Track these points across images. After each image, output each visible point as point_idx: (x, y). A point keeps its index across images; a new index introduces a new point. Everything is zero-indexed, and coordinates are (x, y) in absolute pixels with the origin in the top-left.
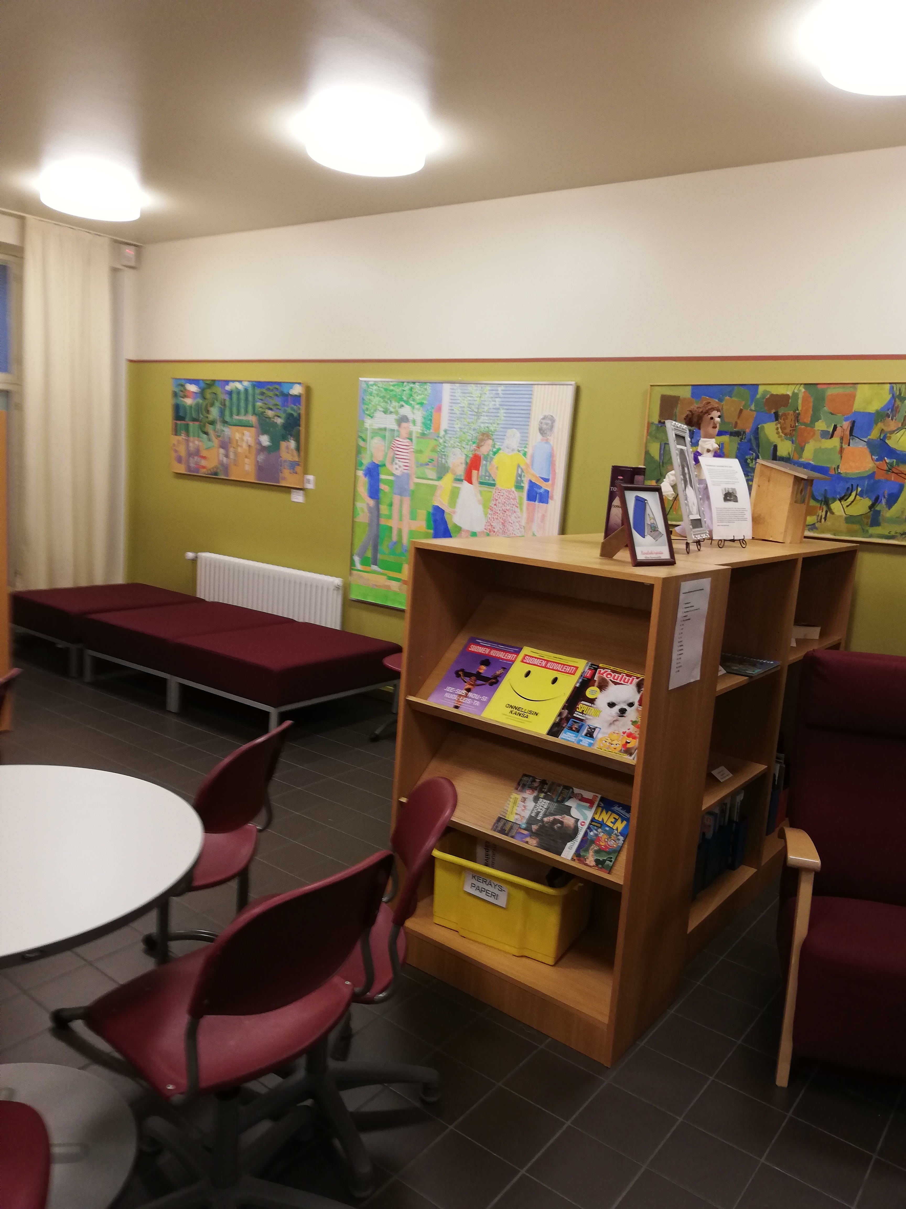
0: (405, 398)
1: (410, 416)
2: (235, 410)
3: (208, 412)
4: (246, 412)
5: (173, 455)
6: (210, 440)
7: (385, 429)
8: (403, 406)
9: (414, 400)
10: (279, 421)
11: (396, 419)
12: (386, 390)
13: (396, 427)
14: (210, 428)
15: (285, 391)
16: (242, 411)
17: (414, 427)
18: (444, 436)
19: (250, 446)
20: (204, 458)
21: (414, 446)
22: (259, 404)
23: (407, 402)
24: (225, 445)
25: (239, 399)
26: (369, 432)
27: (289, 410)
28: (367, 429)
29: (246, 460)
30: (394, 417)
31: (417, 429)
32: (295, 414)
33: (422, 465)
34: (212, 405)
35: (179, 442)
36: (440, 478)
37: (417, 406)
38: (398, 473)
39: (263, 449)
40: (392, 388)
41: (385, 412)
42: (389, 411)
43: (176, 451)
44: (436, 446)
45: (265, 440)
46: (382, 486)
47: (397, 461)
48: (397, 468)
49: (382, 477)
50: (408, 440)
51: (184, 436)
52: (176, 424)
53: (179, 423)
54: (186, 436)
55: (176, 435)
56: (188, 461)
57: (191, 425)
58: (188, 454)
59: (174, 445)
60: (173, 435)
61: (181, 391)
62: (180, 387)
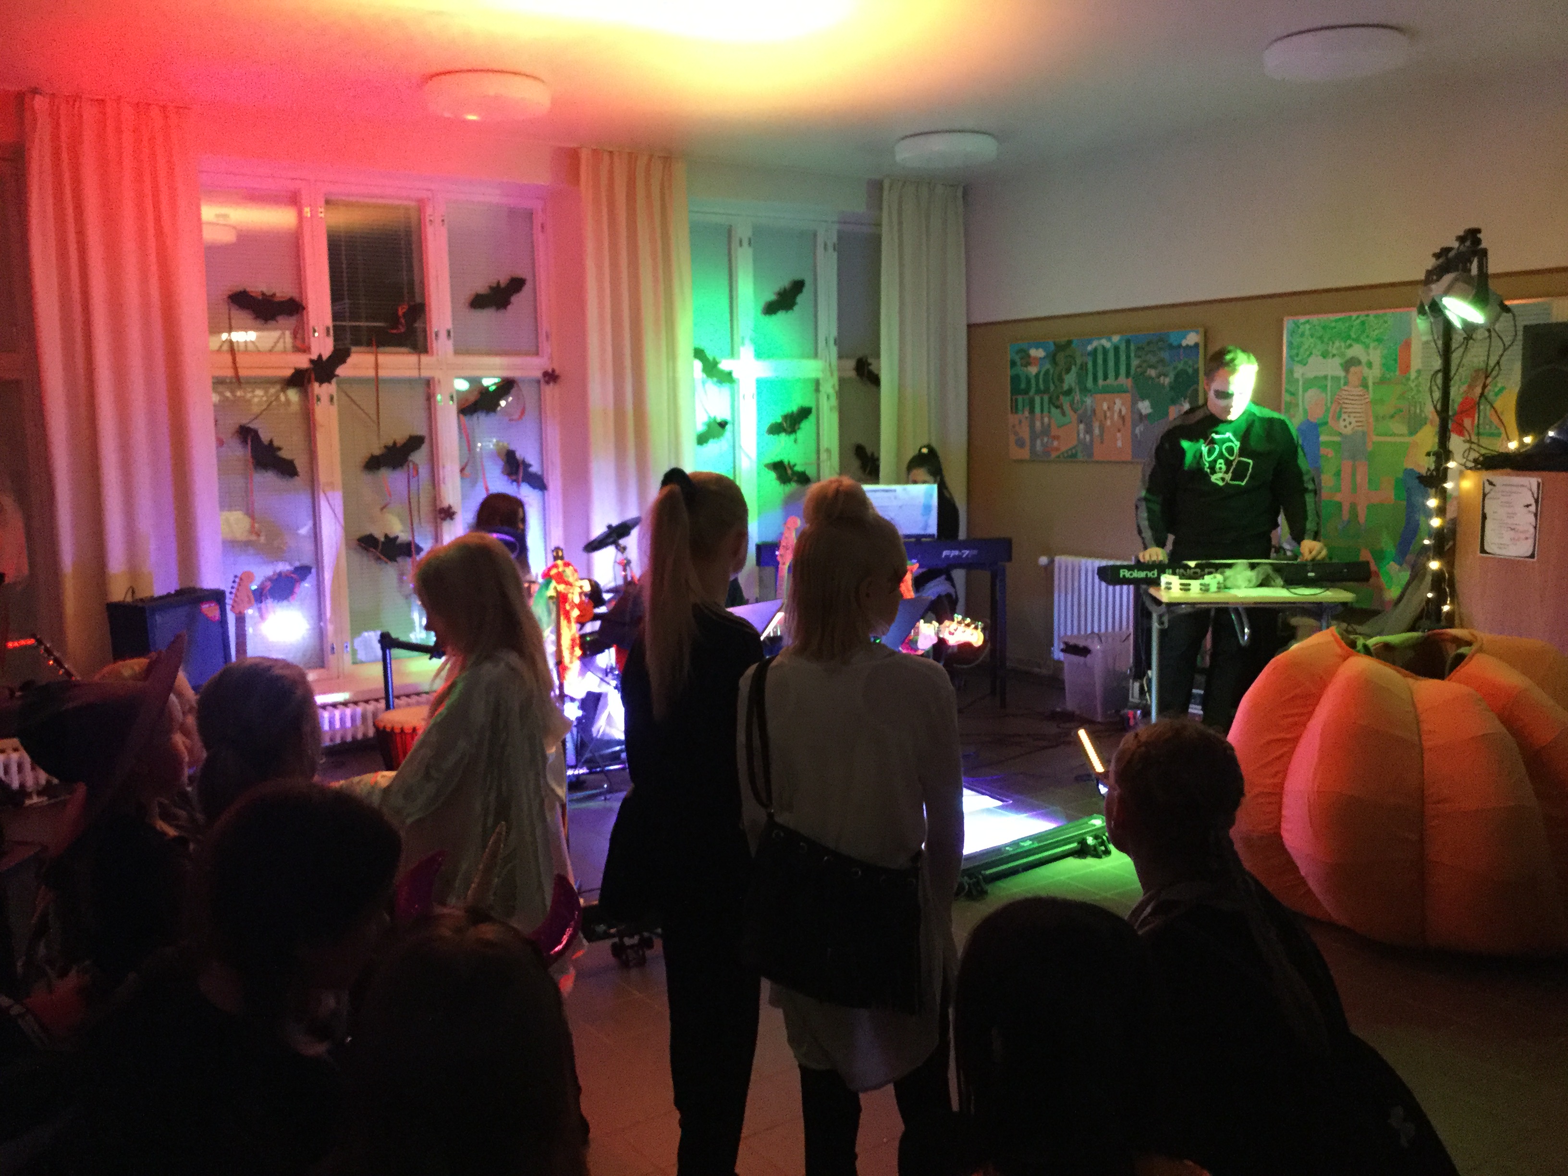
0: (1353, 336)
1: (1364, 360)
2: (1100, 374)
3: (1061, 380)
4: (1117, 376)
5: (1013, 438)
6: (1064, 414)
7: (1326, 377)
8: (1350, 346)
9: (1368, 336)
10: (1166, 381)
11: (1341, 364)
12: (1324, 328)
13: (1342, 374)
14: (1065, 401)
15: (1175, 344)
16: (1111, 374)
17: (1371, 371)
18: (1417, 378)
19: (1123, 418)
20: (1056, 438)
21: (1371, 395)
22: (1135, 362)
23: (1357, 340)
24: (1086, 419)
25: (1105, 361)
26: (1301, 383)
27: (1180, 366)
28: (1297, 380)
29: (1119, 435)
30: (1338, 361)
31: (1373, 374)
32: (1190, 371)
33: (1384, 418)
34: (1068, 370)
35: (1020, 422)
36: (1413, 431)
37: (1372, 345)
38: (1348, 431)
39: (1142, 418)
40: (1333, 324)
41: (1325, 355)
42: (1331, 355)
43: (1016, 434)
44: (1404, 393)
45: (1145, 407)
46: (1323, 450)
47: (1345, 416)
48: (1348, 425)
49: (1323, 438)
50: (1361, 388)
51: (1027, 414)
52: (1016, 400)
53: (1020, 398)
54: (1029, 413)
55: (1016, 412)
56: (1033, 446)
57: (1037, 399)
58: (1034, 436)
59: (1014, 426)
60: (1012, 412)
61: (1022, 358)
62: (1021, 354)
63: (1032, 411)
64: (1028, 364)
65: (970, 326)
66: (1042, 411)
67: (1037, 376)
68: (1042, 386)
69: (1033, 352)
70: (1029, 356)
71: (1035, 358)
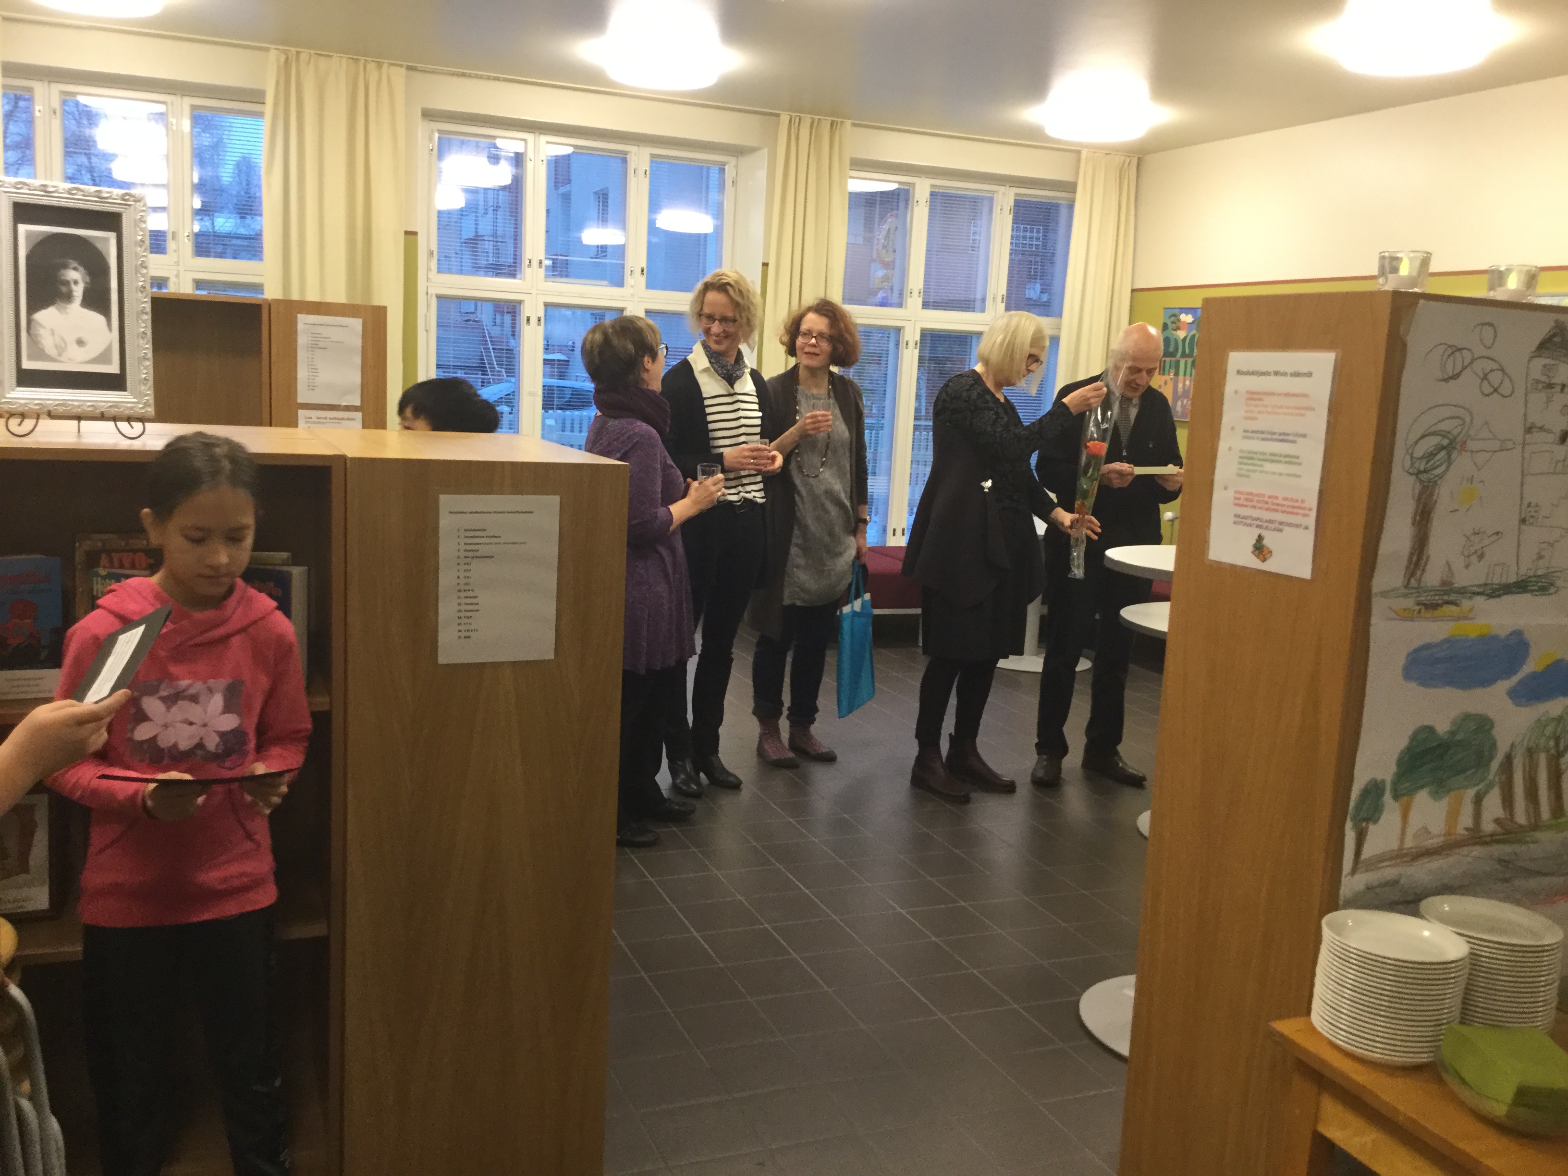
35: (1166, 383)
54: (1174, 374)
61: (1173, 322)
62: (1173, 318)
63: (1177, 374)
64: (1178, 328)
65: (1133, 291)
66: (1185, 374)
67: (1184, 340)
68: (1187, 351)
69: (1183, 317)
70: (1179, 320)
71: (1184, 322)
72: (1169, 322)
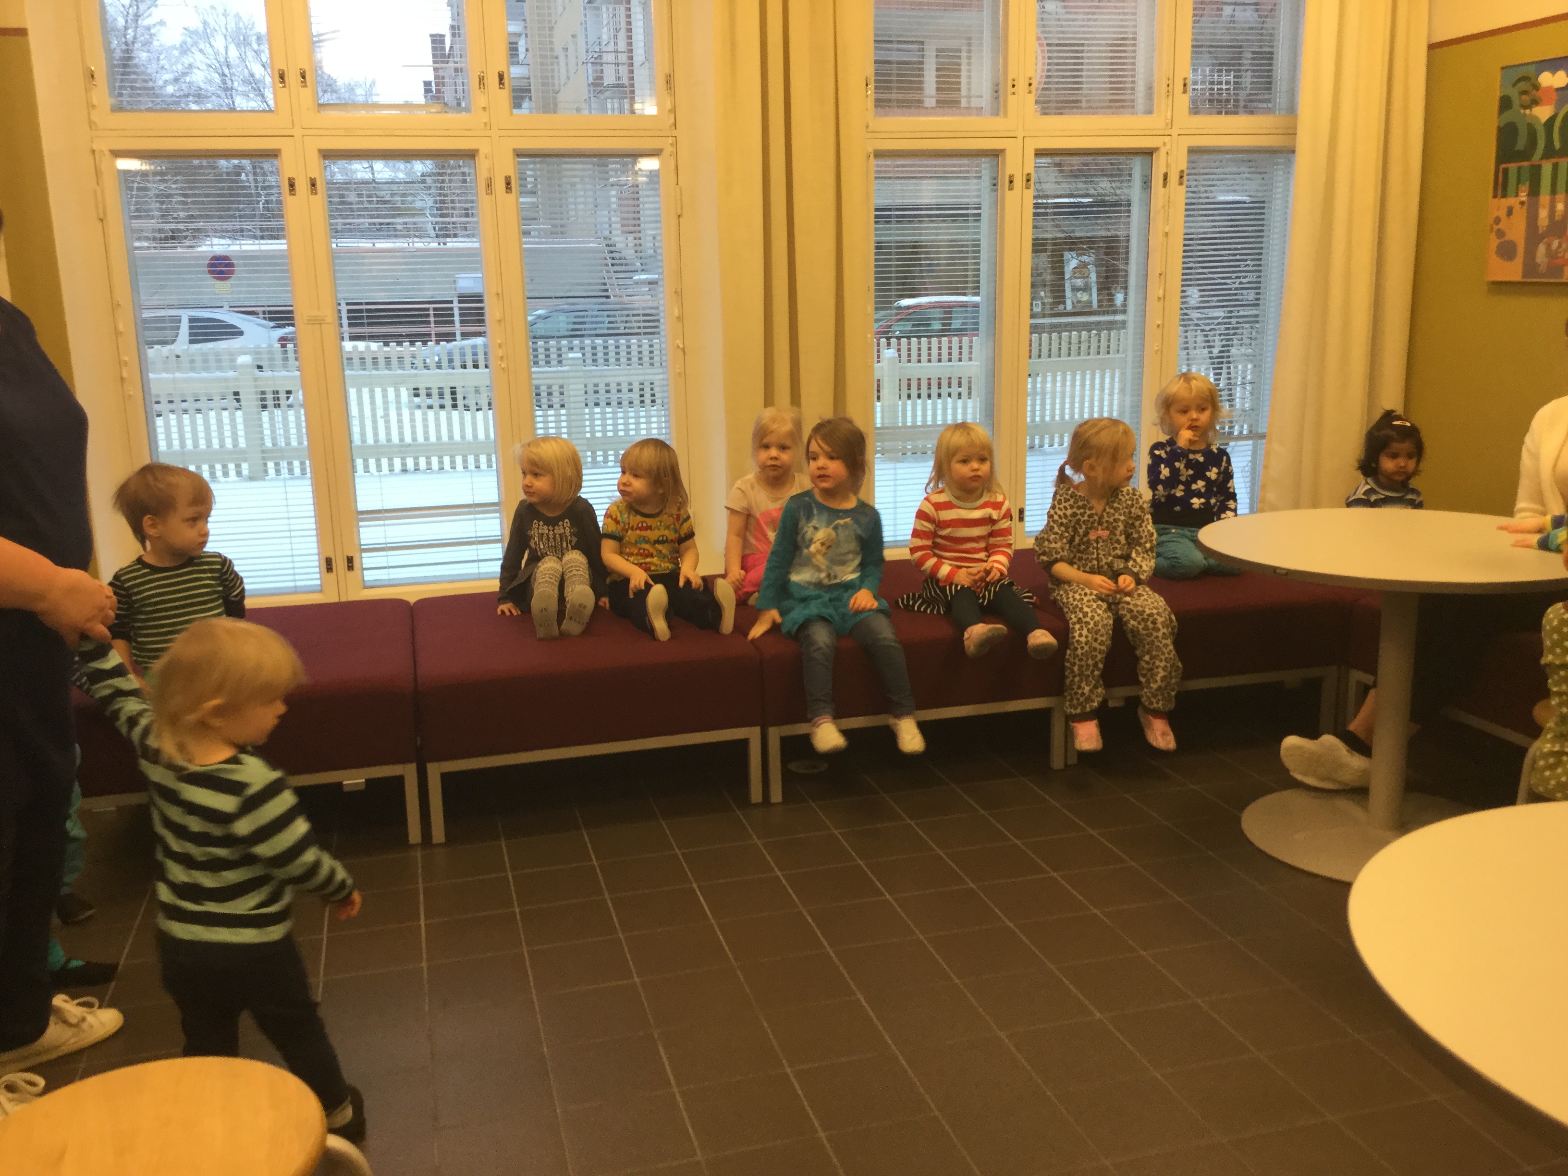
5: (1494, 242)
35: (1510, 212)
43: (1500, 234)
51: (1523, 196)
52: (1506, 171)
53: (1513, 167)
54: (1528, 195)
55: (1504, 196)
56: (1530, 253)
57: (1547, 168)
58: (1533, 236)
59: (1497, 220)
60: (1495, 196)
61: (1525, 92)
62: (1522, 85)
63: (1534, 192)
64: (1535, 102)
65: (1432, 47)
66: (1554, 192)
67: (1551, 121)
68: (1557, 145)
69: (1547, 79)
70: (1536, 87)
71: (1550, 88)
72: (1514, 93)
